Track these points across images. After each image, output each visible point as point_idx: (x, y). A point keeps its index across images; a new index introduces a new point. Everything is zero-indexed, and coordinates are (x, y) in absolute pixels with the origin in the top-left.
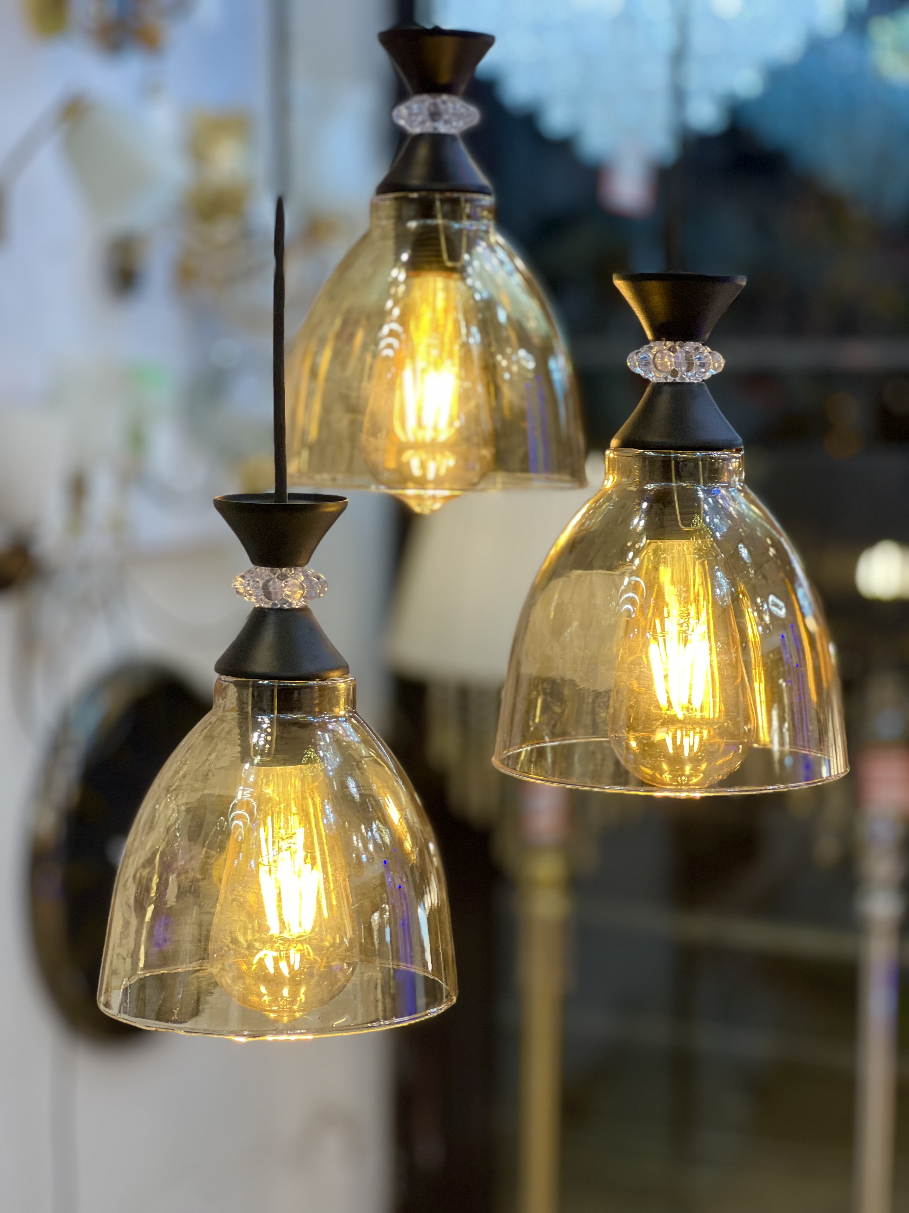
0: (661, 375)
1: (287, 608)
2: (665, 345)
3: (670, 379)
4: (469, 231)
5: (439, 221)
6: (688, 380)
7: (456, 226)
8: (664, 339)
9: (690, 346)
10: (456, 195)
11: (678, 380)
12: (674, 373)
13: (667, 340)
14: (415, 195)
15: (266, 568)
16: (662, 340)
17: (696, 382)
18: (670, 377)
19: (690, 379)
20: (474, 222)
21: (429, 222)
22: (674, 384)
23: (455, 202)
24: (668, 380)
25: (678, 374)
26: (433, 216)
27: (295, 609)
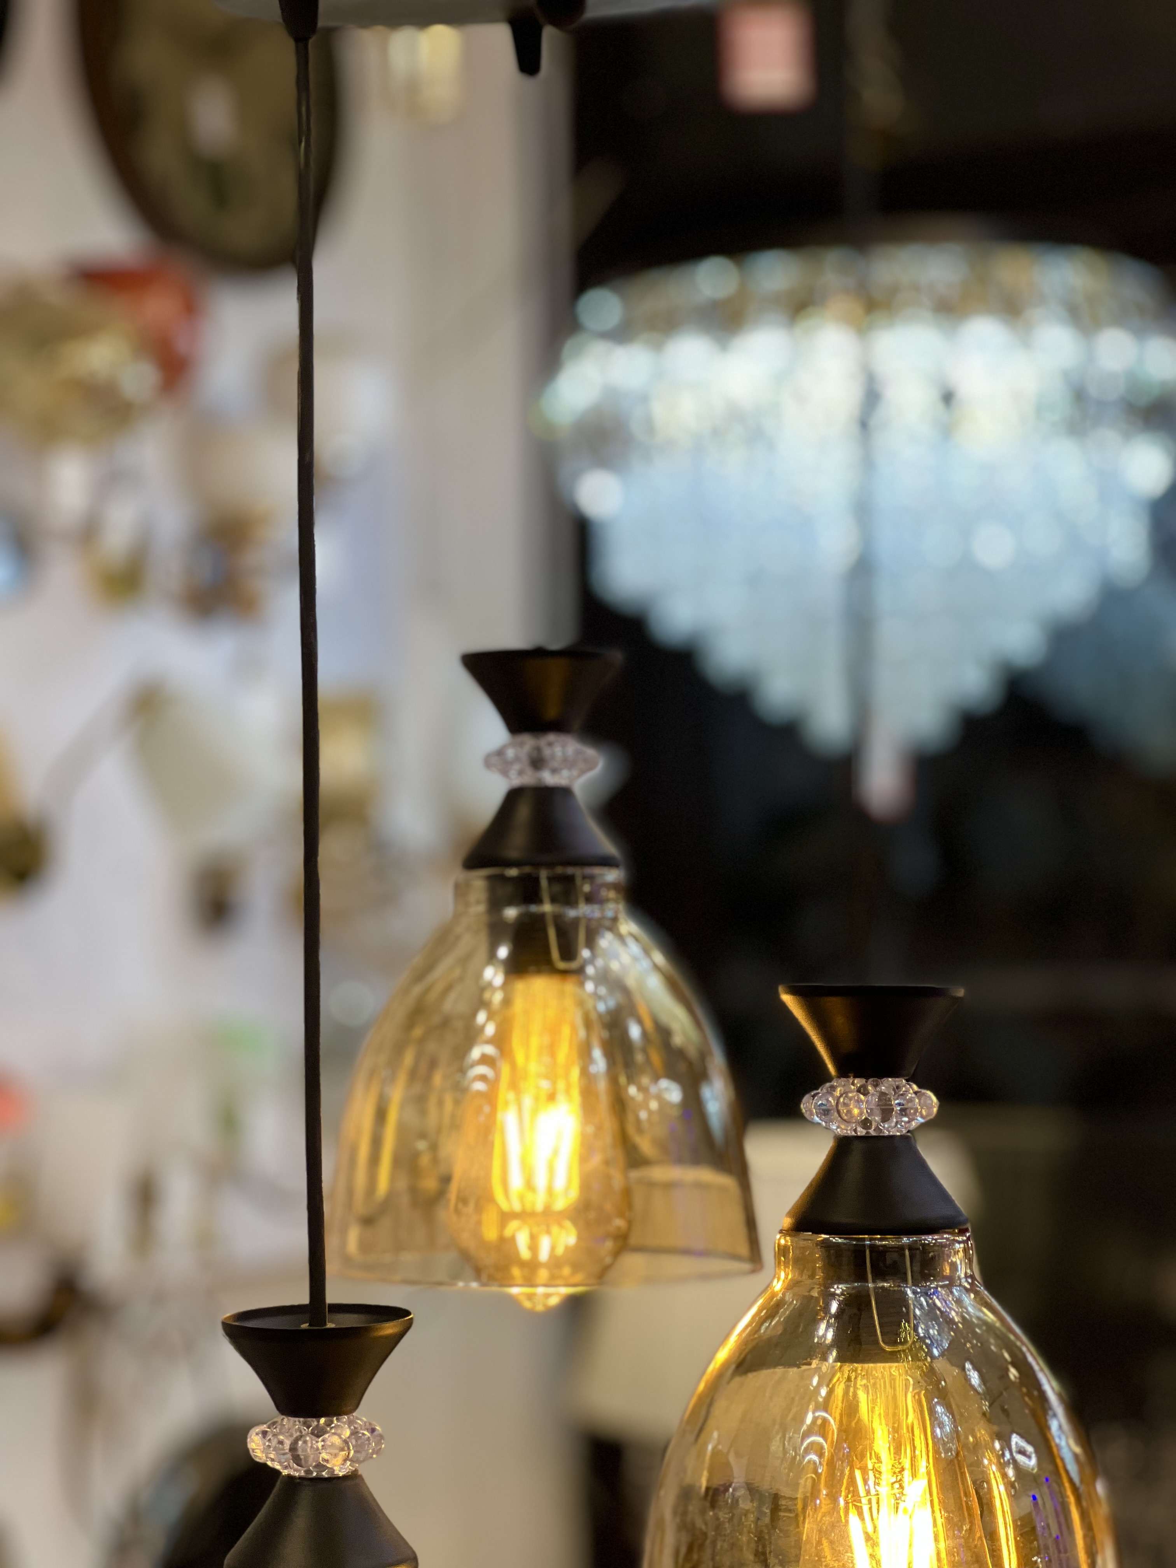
0: (848, 1127)
1: (326, 1476)
2: (853, 1084)
3: (860, 1132)
4: (590, 920)
5: (547, 908)
6: (887, 1133)
7: (572, 913)
8: (851, 1075)
9: (887, 1084)
10: (570, 870)
11: (872, 1132)
12: (866, 1123)
13: (855, 1077)
14: (513, 872)
15: (297, 1419)
16: (848, 1077)
17: (898, 1134)
18: (859, 1129)
19: (889, 1132)
20: (596, 907)
21: (534, 908)
22: (866, 1138)
23: (569, 880)
24: (859, 1134)
25: (872, 1126)
26: (538, 900)
27: (338, 1478)
